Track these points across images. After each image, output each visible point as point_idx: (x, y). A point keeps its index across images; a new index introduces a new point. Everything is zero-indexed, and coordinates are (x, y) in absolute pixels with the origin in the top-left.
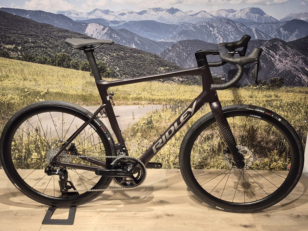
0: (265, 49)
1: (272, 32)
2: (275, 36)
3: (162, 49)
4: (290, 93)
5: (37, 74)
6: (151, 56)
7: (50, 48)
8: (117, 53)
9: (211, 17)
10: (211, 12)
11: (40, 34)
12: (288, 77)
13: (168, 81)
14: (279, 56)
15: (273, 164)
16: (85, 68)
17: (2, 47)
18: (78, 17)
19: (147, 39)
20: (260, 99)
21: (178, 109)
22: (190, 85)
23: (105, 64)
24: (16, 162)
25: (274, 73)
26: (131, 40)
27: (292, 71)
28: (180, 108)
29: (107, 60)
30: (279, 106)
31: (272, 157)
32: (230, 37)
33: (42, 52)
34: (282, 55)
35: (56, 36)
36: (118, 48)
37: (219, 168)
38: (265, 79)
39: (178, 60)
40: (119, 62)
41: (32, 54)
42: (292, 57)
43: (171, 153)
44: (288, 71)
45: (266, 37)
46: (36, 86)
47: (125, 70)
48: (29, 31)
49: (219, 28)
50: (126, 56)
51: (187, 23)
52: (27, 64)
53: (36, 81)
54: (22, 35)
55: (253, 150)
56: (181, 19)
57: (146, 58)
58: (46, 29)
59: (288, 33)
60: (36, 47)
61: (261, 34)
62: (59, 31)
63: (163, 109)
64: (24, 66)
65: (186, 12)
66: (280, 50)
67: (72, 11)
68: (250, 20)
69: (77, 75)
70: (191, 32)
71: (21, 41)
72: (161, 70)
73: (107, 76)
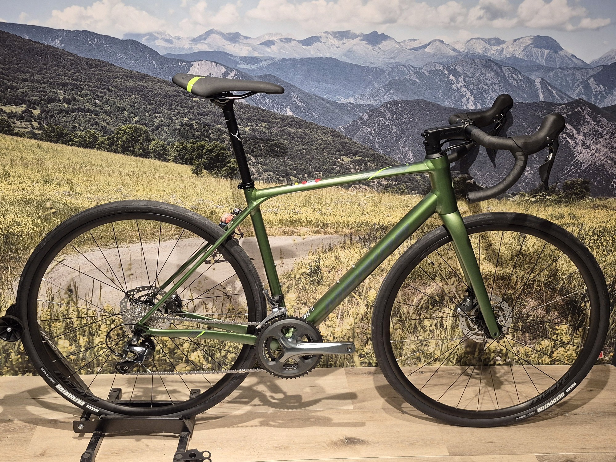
1: (573, 86)
2: (578, 95)
3: (348, 119)
4: (600, 210)
5: (74, 170)
6: (325, 134)
7: (105, 112)
8: (252, 126)
9: (453, 53)
10: (455, 43)
11: (84, 82)
13: (358, 186)
14: (584, 136)
15: (557, 351)
16: (183, 158)
18: (169, 48)
19: (317, 96)
22: (401, 194)
23: (225, 150)
24: (20, 360)
25: (571, 170)
26: (285, 100)
27: (607, 167)
31: (557, 337)
32: (490, 96)
33: (87, 122)
34: (590, 135)
35: (120, 88)
36: (255, 115)
37: (452, 362)
38: (553, 183)
39: (380, 143)
40: (256, 146)
41: (64, 127)
42: (608, 139)
43: (356, 334)
44: (598, 167)
45: (561, 97)
46: (70, 195)
47: (267, 161)
48: (60, 76)
49: (467, 76)
50: (271, 133)
51: (403, 66)
52: (52, 149)
53: (72, 185)
54: (43, 84)
55: (520, 324)
56: (392, 56)
57: (315, 138)
58: (98, 72)
59: (605, 91)
60: (73, 111)
61: (552, 90)
62: (127, 77)
63: (345, 243)
64: (46, 152)
65: (402, 42)
66: (586, 123)
67: (158, 33)
68: (531, 61)
69: (163, 172)
70: (411, 84)
71: (40, 97)
72: (343, 163)
73: (228, 174)
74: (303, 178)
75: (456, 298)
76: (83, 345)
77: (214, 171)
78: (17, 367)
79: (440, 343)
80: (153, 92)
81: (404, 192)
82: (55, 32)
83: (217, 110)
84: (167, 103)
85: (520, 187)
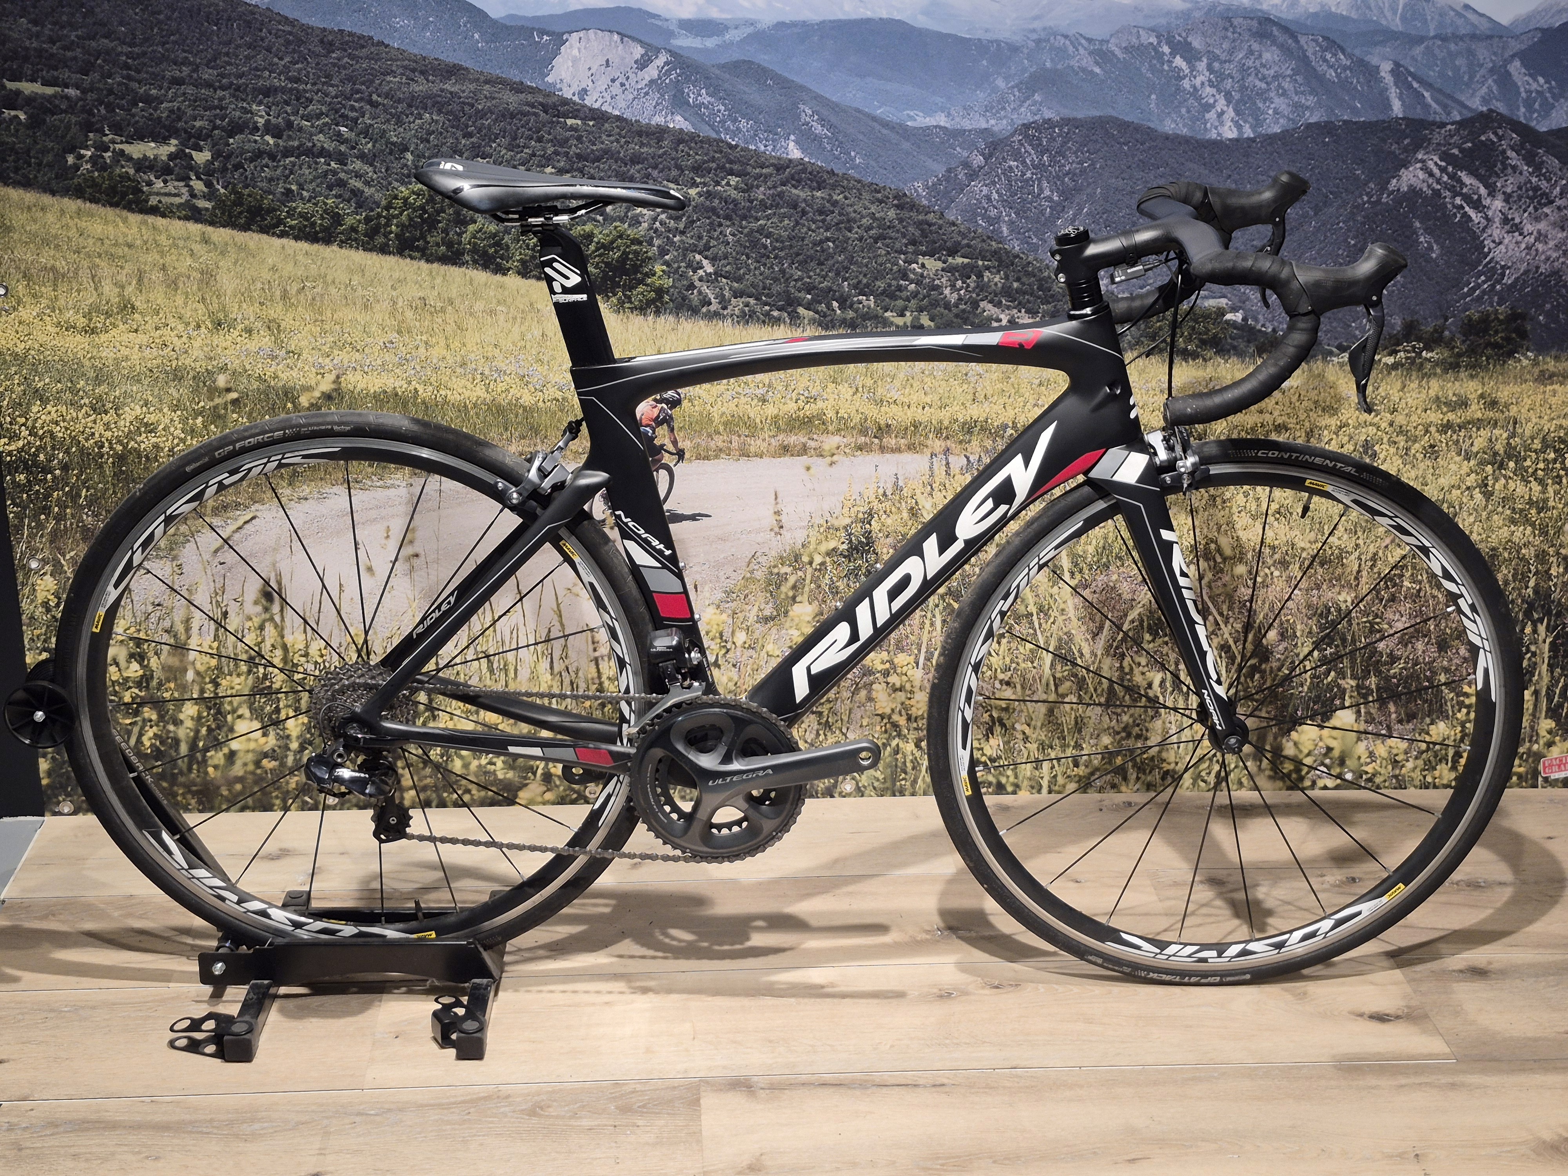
0: (1436, 164)
1: (1471, 78)
2: (1485, 101)
3: (934, 166)
4: (1557, 386)
5: (285, 296)
6: (881, 202)
7: (362, 157)
8: (705, 184)
9: (1180, 5)
11: (314, 84)
12: (1548, 306)
14: (1506, 201)
17: (110, 154)
19: (858, 111)
20: (1414, 418)
23: (640, 243)
25: (1478, 286)
26: (783, 119)
29: (655, 219)
30: (1501, 452)
31: (1465, 715)
32: (1272, 106)
33: (319, 181)
34: (1520, 198)
35: (396, 98)
36: (713, 159)
37: (1205, 781)
38: (1436, 318)
39: (1013, 223)
40: (716, 234)
41: (265, 192)
44: (1546, 277)
45: (1444, 106)
46: (274, 358)
47: (742, 271)
48: (258, 70)
49: (1217, 58)
50: (751, 202)
51: (1063, 35)
52: (235, 245)
53: (279, 333)
54: (218, 91)
55: (1372, 682)
56: (1035, 12)
57: (855, 212)
58: (346, 60)
59: (1550, 89)
60: (287, 152)
61: (1421, 90)
62: (413, 70)
63: (933, 475)
64: (221, 252)
66: (1509, 171)
68: (1368, 17)
69: (494, 301)
70: (1083, 80)
71: (211, 121)
72: (925, 273)
73: (650, 303)
74: (829, 313)
76: (294, 734)
80: (473, 106)
83: (622, 147)
85: (1357, 328)
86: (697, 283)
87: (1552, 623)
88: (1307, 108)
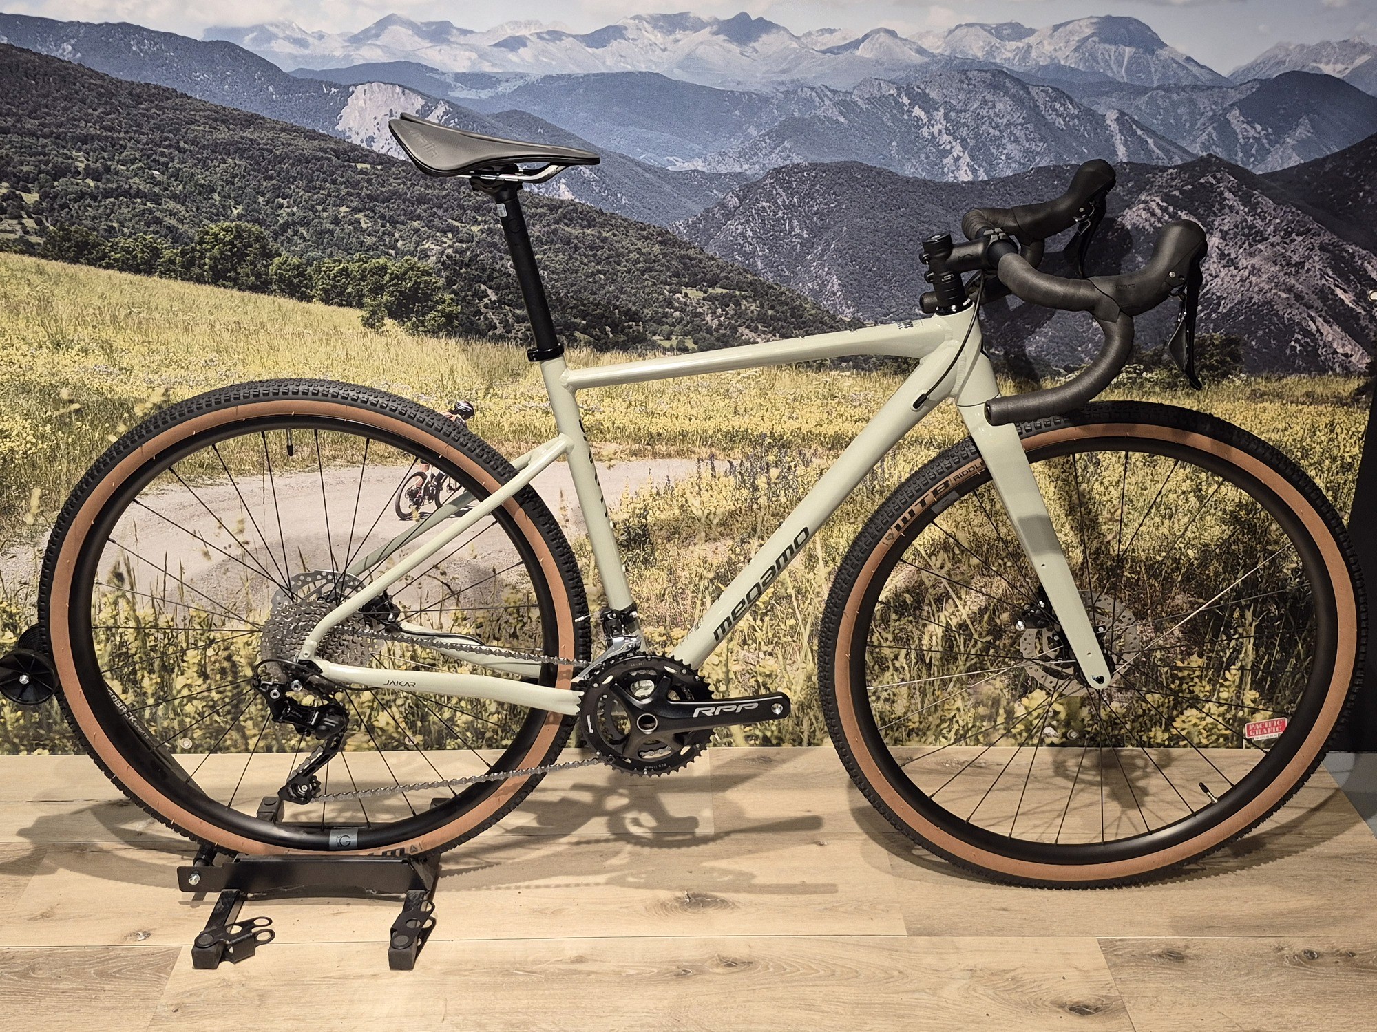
0: (1158, 204)
1: (1192, 126)
2: (1205, 147)
3: (694, 207)
4: (1266, 404)
5: (114, 320)
6: (646, 238)
7: (174, 197)
8: (486, 222)
9: (919, 59)
10: (921, 36)
11: (127, 132)
14: (1223, 238)
15: (1183, 717)
16: (341, 294)
18: (302, 56)
19: (623, 156)
21: (765, 480)
22: (819, 369)
23: (430, 275)
24: (22, 721)
27: (1279, 307)
28: (774, 472)
29: (442, 253)
31: (1180, 685)
32: (1005, 152)
33: (137, 218)
34: (1236, 235)
35: (201, 144)
37: (946, 738)
38: (1156, 343)
39: (767, 257)
40: (497, 266)
41: (89, 229)
42: (1278, 244)
43: (732, 675)
44: (1259, 306)
45: (1167, 152)
46: (109, 374)
48: (75, 120)
49: (953, 108)
51: (809, 88)
52: (67, 275)
53: (112, 352)
54: (41, 139)
56: (783, 66)
57: (623, 247)
58: (154, 110)
59: (1267, 136)
60: (107, 193)
61: (1145, 137)
62: (215, 120)
63: (699, 478)
64: (55, 282)
65: (804, 35)
66: (1227, 210)
67: (277, 26)
68: (1094, 73)
69: (302, 325)
70: (829, 128)
71: (36, 166)
72: (688, 302)
73: (440, 327)
74: (602, 336)
75: (951, 597)
76: (150, 692)
77: (409, 320)
78: (16, 736)
79: (918, 698)
80: (271, 152)
81: (824, 365)
82: (62, 28)
83: (408, 188)
84: (302, 175)
85: (1082, 352)
86: (484, 310)
87: (1258, 609)
88: (1037, 153)
